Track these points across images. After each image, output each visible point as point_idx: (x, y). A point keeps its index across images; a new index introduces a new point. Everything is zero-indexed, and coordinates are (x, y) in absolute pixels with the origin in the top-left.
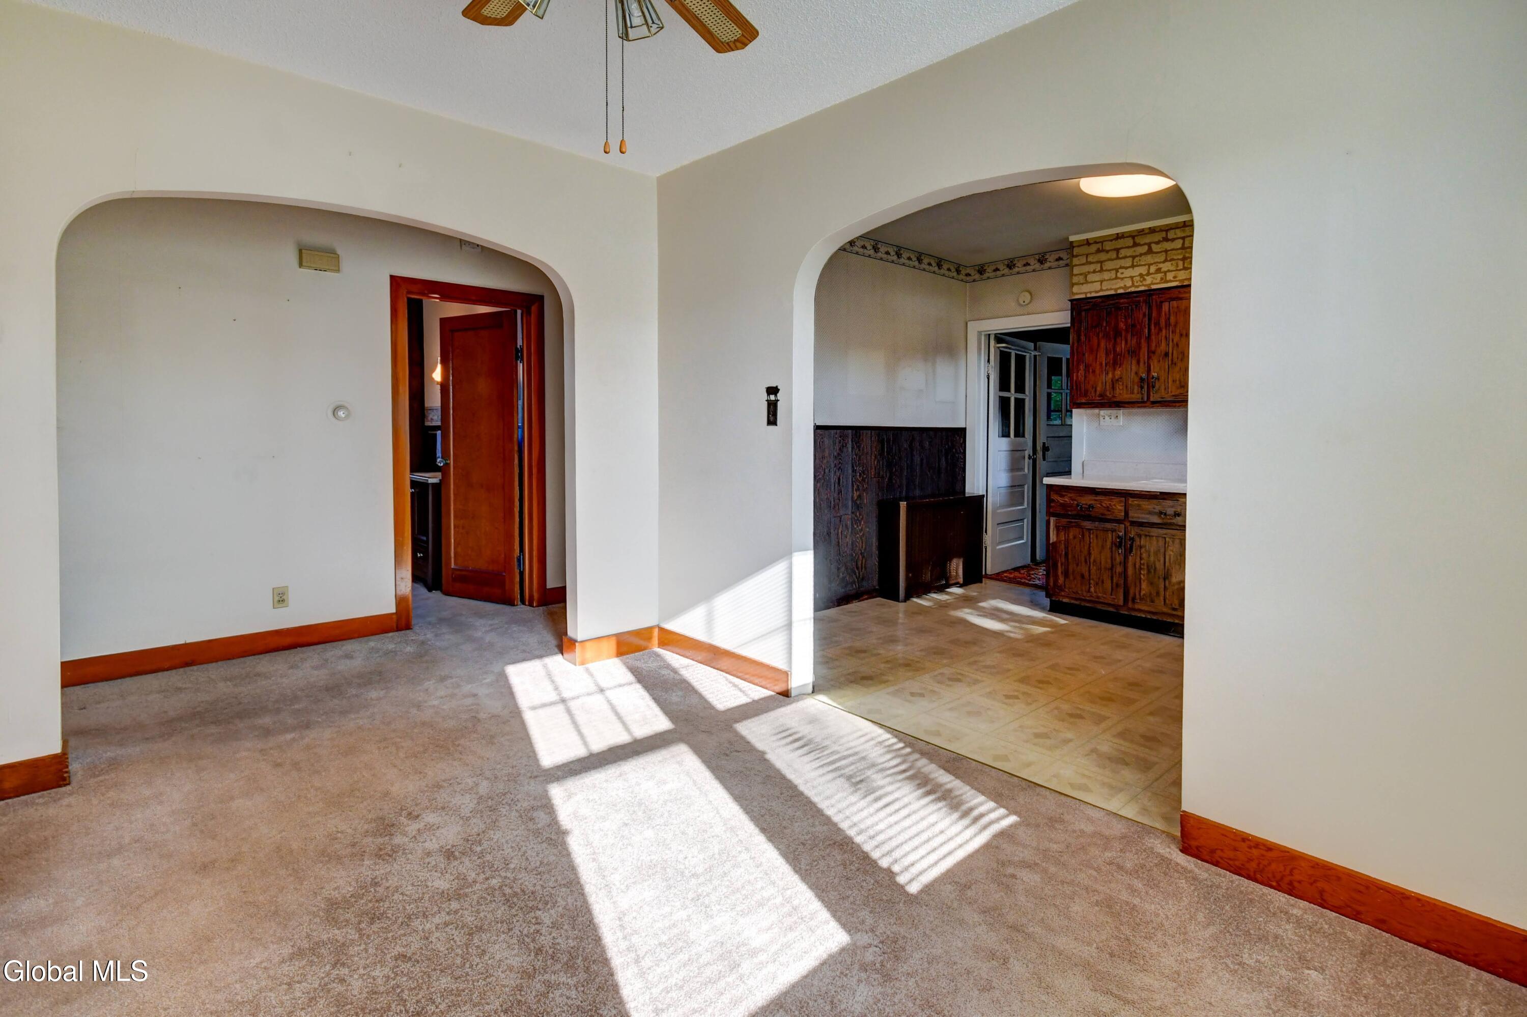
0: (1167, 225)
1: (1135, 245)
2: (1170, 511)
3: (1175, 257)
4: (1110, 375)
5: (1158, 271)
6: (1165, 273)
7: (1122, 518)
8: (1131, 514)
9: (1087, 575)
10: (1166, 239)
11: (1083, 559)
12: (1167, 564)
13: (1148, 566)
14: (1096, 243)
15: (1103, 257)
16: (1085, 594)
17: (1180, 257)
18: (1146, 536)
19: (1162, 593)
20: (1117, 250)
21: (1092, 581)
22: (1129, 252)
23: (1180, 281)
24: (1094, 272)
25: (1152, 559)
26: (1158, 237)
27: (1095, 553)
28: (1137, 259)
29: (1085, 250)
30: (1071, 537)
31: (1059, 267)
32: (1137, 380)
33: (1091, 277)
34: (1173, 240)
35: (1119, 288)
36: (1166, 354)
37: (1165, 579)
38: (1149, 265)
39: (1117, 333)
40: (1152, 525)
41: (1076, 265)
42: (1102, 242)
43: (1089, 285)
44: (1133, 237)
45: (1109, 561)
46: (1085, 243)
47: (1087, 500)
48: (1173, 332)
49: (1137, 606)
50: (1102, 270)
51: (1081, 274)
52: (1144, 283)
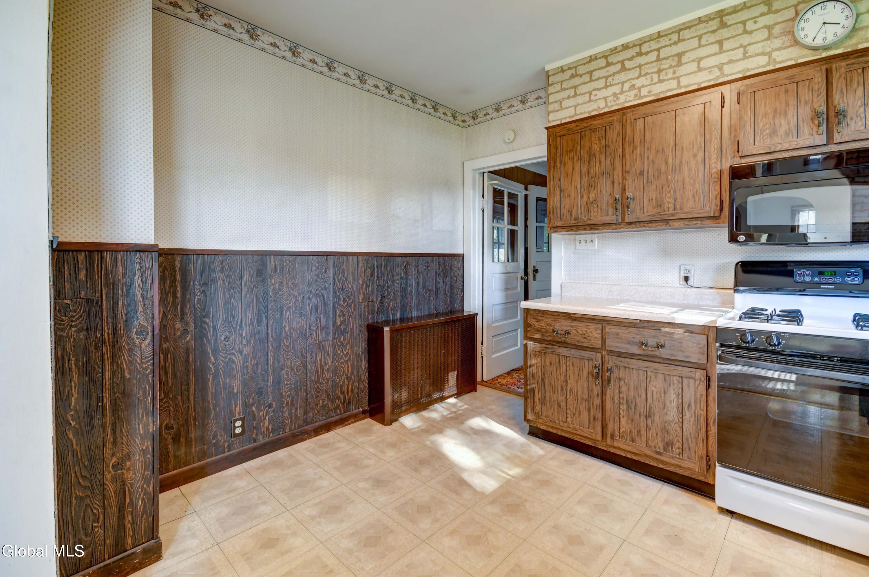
1: (608, 64)
2: (652, 342)
3: (649, 71)
4: (585, 199)
5: (633, 87)
6: (639, 89)
7: (599, 346)
8: (609, 342)
9: (563, 404)
10: (640, 54)
11: (560, 388)
12: (649, 400)
13: (627, 402)
14: (570, 68)
15: (577, 81)
16: (561, 423)
17: (655, 70)
18: (625, 367)
19: (644, 433)
20: (591, 73)
21: (568, 411)
22: (603, 73)
23: (655, 95)
24: (569, 97)
25: (632, 393)
26: (631, 52)
27: (571, 382)
28: (610, 79)
29: (560, 77)
30: (548, 363)
31: (538, 105)
32: (611, 201)
33: (565, 104)
34: (647, 53)
35: (593, 111)
36: (642, 173)
37: (647, 417)
38: (623, 83)
39: (591, 156)
40: (631, 356)
41: (552, 94)
42: (575, 67)
43: (564, 111)
44: (606, 57)
45: (586, 391)
46: (560, 69)
47: (562, 325)
48: (648, 149)
49: (616, 444)
50: (576, 95)
51: (556, 102)
52: (618, 102)
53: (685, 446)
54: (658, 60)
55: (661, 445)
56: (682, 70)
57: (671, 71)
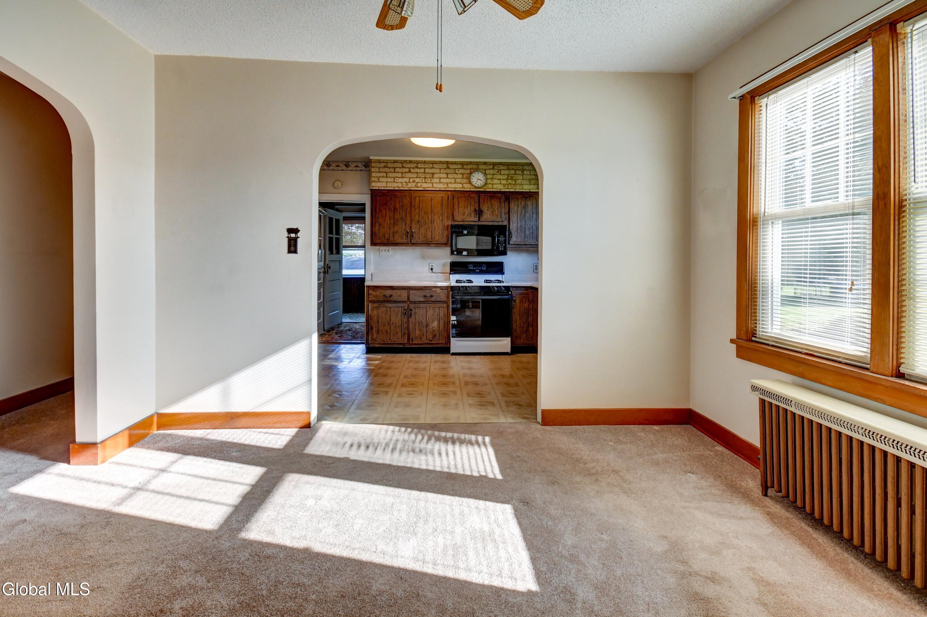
0: (417, 161)
1: (403, 167)
2: (428, 295)
3: (421, 176)
4: (392, 230)
5: (414, 181)
6: (417, 183)
7: (406, 300)
8: (411, 298)
9: (389, 331)
10: (417, 167)
11: (387, 323)
12: (427, 320)
13: (418, 323)
14: (383, 162)
15: (387, 170)
16: (388, 341)
17: (424, 177)
18: (418, 308)
19: (425, 334)
20: (395, 168)
21: (391, 334)
22: (400, 170)
23: (424, 188)
24: (383, 177)
25: (420, 318)
26: (414, 165)
27: (393, 319)
28: (404, 174)
29: (378, 165)
30: (380, 312)
31: (357, 170)
32: (405, 232)
33: (381, 179)
34: (420, 168)
35: (396, 187)
36: (418, 221)
37: (426, 327)
38: (410, 178)
39: (395, 209)
40: (420, 302)
41: (373, 172)
42: (387, 163)
43: (380, 183)
45: (400, 322)
46: (378, 161)
47: (388, 292)
48: (421, 211)
49: (414, 342)
50: (386, 177)
51: (376, 177)
52: (407, 186)
53: (440, 334)
54: (424, 173)
55: (432, 337)
56: (434, 180)
57: (429, 179)
